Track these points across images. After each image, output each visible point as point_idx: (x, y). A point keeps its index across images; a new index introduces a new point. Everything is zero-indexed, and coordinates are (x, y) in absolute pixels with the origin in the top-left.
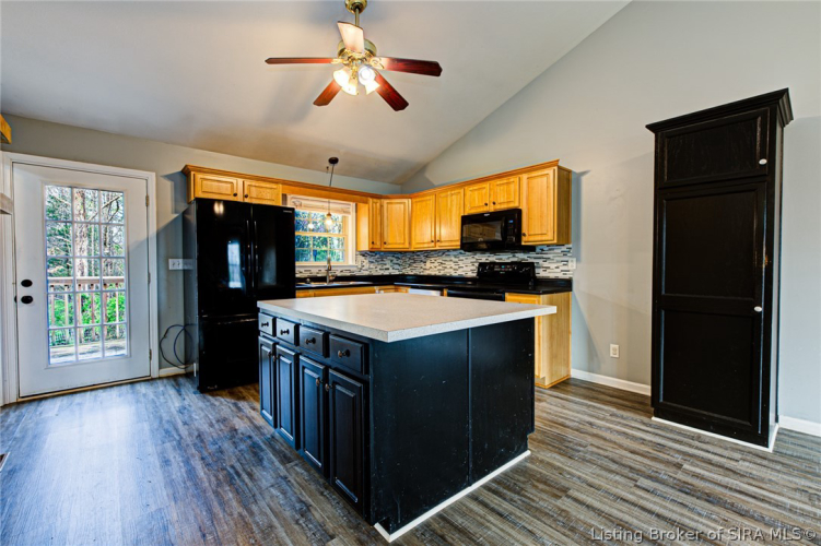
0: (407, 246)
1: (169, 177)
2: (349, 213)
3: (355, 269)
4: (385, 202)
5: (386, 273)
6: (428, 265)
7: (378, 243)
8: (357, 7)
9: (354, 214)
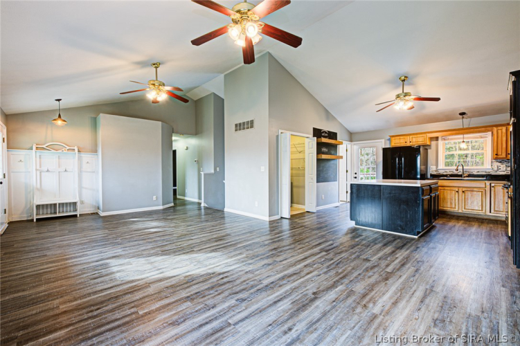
2: (487, 137)
3: (491, 170)
7: (504, 154)
8: (404, 80)
9: (490, 137)
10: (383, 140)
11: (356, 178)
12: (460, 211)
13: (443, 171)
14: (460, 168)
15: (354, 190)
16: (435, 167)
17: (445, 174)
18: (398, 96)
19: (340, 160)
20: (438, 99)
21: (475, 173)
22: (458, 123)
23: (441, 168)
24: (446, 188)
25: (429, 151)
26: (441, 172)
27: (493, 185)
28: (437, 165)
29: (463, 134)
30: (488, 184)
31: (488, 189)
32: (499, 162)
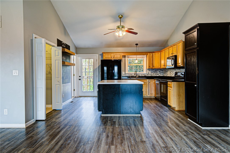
0: (160, 67)
1: (100, 55)
2: (144, 58)
3: (146, 74)
4: (154, 53)
5: (158, 75)
6: (168, 73)
7: (152, 66)
8: (121, 18)
9: (146, 58)
10: (97, 55)
11: (80, 79)
15: (101, 88)
16: (124, 72)
17: (129, 76)
18: (118, 27)
19: (72, 67)
20: (136, 33)
21: (141, 76)
22: (134, 49)
23: (127, 73)
27: (150, 81)
28: (125, 71)
29: (137, 55)
30: (148, 81)
31: (148, 83)
32: (149, 70)
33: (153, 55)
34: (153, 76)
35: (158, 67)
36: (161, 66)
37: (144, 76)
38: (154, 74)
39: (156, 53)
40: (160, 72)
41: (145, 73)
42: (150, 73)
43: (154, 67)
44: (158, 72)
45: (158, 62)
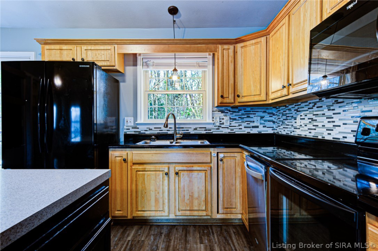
0: (263, 97)
3: (212, 126)
4: (239, 46)
5: (255, 131)
6: (299, 122)
7: (231, 97)
9: (211, 67)
10: (32, 55)
12: (172, 216)
13: (145, 127)
14: (171, 121)
16: (132, 119)
17: (148, 133)
21: (192, 132)
23: (142, 122)
24: (148, 167)
25: (122, 84)
26: (142, 129)
27: (221, 155)
28: (135, 116)
30: (214, 154)
31: (214, 165)
32: (222, 112)
33: (235, 52)
34: (237, 132)
35: (256, 98)
36: (267, 94)
37: (204, 132)
38: (242, 127)
39: (248, 43)
40: (262, 117)
41: (208, 121)
42: (227, 124)
43: (239, 100)
44: (255, 119)
45: (258, 78)
